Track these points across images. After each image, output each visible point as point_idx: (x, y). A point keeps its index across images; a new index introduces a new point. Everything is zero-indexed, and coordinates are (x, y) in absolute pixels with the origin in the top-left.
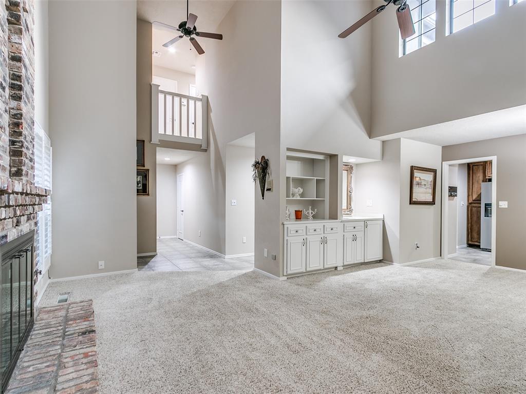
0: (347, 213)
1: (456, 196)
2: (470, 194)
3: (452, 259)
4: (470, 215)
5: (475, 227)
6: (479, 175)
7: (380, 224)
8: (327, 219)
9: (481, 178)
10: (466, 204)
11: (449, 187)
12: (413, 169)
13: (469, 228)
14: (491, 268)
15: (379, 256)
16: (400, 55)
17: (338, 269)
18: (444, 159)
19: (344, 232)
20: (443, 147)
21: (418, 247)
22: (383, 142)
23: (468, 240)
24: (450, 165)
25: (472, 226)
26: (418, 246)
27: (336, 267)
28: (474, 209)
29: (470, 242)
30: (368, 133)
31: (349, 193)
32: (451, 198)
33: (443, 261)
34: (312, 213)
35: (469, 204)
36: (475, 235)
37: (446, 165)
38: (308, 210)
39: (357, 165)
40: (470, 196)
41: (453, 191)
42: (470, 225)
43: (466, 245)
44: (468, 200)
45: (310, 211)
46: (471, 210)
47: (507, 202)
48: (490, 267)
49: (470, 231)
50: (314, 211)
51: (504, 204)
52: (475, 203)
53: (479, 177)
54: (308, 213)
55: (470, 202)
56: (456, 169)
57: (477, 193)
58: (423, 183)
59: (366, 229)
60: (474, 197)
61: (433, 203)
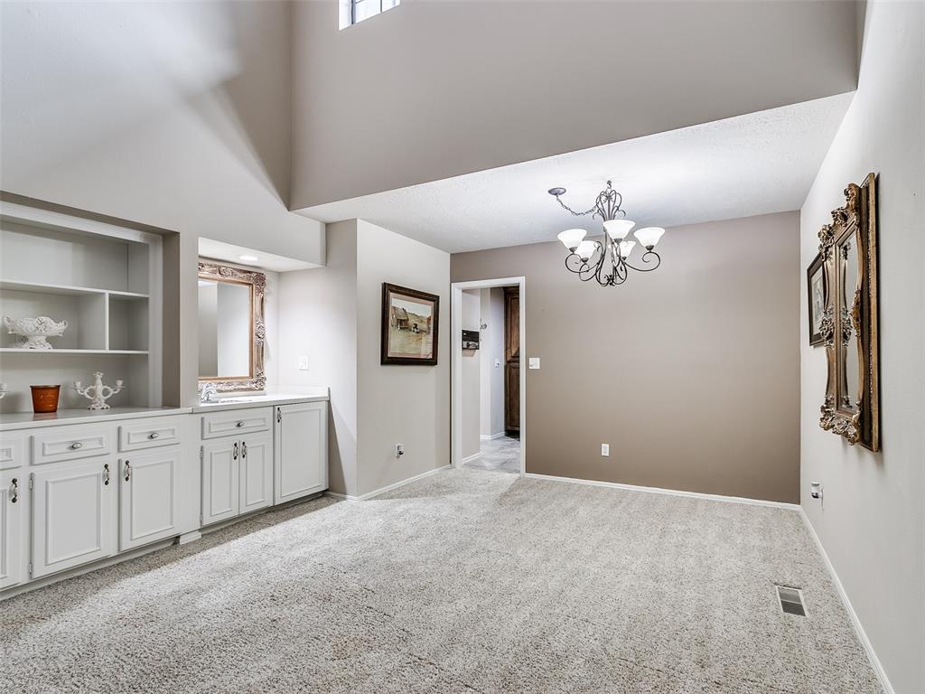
0: (248, 386)
1: (477, 348)
2: (508, 346)
3: (469, 465)
4: (508, 382)
5: (515, 402)
7: (320, 410)
8: (155, 408)
10: (503, 363)
11: (463, 331)
12: (388, 289)
13: (508, 403)
14: (520, 478)
15: (319, 484)
16: (344, 22)
17: (182, 541)
18: (454, 278)
19: (202, 439)
20: (451, 255)
21: (401, 453)
22: (328, 226)
23: (506, 424)
24: (464, 291)
25: (511, 399)
26: (402, 450)
27: (178, 537)
28: (514, 372)
29: (509, 428)
30: (283, 200)
31: (255, 339)
32: (467, 352)
33: (451, 473)
34: (105, 392)
35: (508, 362)
36: (515, 415)
37: (457, 288)
38: (93, 382)
39: (280, 275)
40: (509, 350)
41: (471, 337)
42: (508, 398)
43: (503, 433)
44: (506, 356)
45: (100, 387)
46: (510, 373)
47: (538, 359)
48: (518, 475)
49: (508, 408)
50: (113, 385)
51: (535, 363)
52: (514, 361)
54: (92, 393)
55: (508, 360)
56: (477, 299)
58: (412, 322)
59: (277, 424)
60: (514, 351)
61: (432, 362)
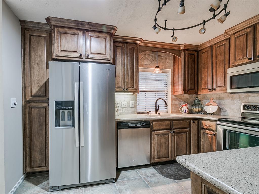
2: (27, 85)
4: (27, 123)
5: (38, 143)
6: (40, 53)
9: (44, 57)
10: (20, 103)
13: (27, 145)
23: (25, 167)
25: (31, 140)
28: (34, 111)
36: (37, 156)
40: (28, 89)
42: (27, 139)
44: (24, 96)
46: (30, 113)
49: (28, 150)
52: (34, 101)
53: (40, 56)
55: (27, 99)
57: (38, 84)
60: (35, 90)
